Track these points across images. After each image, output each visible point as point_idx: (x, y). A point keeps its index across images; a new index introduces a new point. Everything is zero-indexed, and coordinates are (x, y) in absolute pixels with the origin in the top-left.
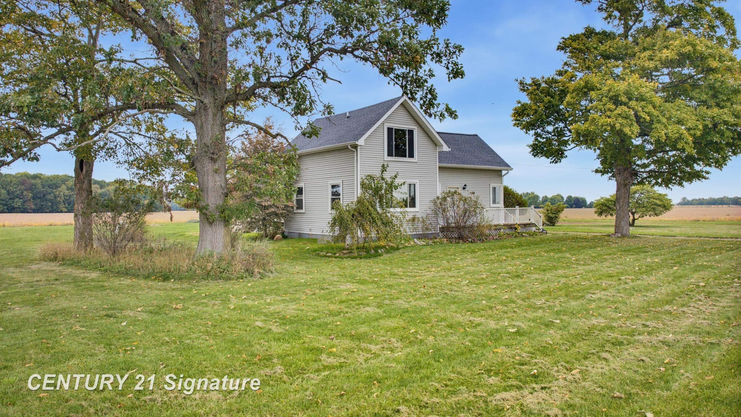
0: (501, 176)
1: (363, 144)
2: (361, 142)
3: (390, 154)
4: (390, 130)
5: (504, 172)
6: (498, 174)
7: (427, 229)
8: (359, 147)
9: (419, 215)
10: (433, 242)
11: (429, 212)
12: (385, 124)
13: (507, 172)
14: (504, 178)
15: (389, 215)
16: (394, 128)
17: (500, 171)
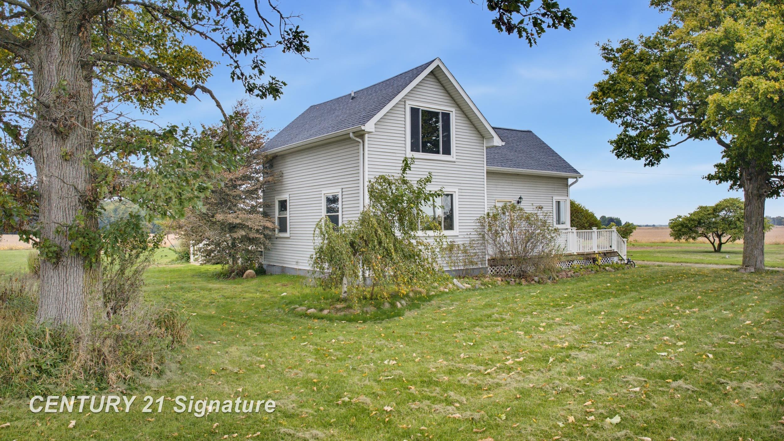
0: (567, 186)
1: (373, 130)
2: (369, 126)
3: (414, 148)
4: (414, 111)
5: (570, 181)
6: (563, 183)
7: (471, 263)
8: (366, 136)
9: (459, 242)
10: (482, 284)
11: (474, 236)
12: (408, 102)
13: (575, 180)
14: (571, 189)
15: (414, 242)
16: (421, 108)
17: (566, 179)
